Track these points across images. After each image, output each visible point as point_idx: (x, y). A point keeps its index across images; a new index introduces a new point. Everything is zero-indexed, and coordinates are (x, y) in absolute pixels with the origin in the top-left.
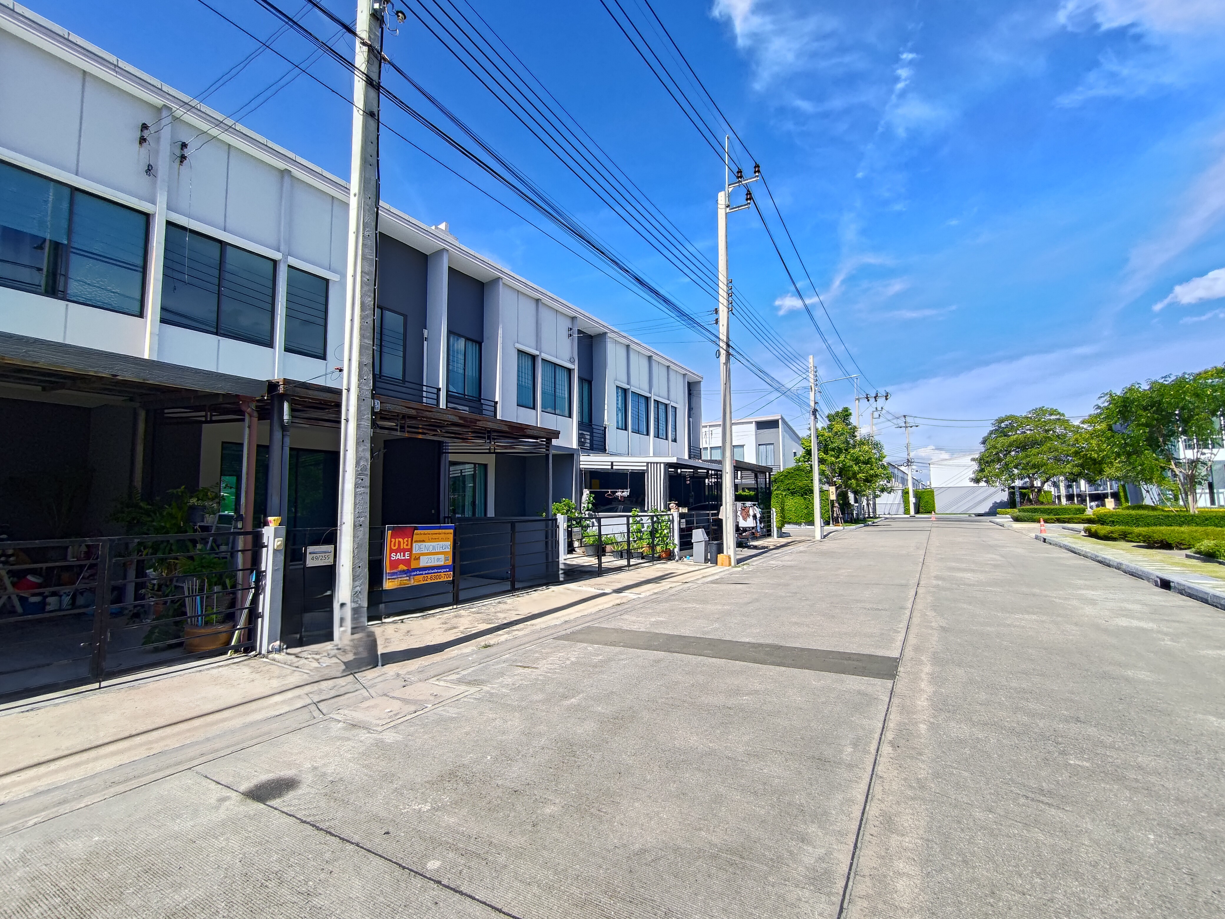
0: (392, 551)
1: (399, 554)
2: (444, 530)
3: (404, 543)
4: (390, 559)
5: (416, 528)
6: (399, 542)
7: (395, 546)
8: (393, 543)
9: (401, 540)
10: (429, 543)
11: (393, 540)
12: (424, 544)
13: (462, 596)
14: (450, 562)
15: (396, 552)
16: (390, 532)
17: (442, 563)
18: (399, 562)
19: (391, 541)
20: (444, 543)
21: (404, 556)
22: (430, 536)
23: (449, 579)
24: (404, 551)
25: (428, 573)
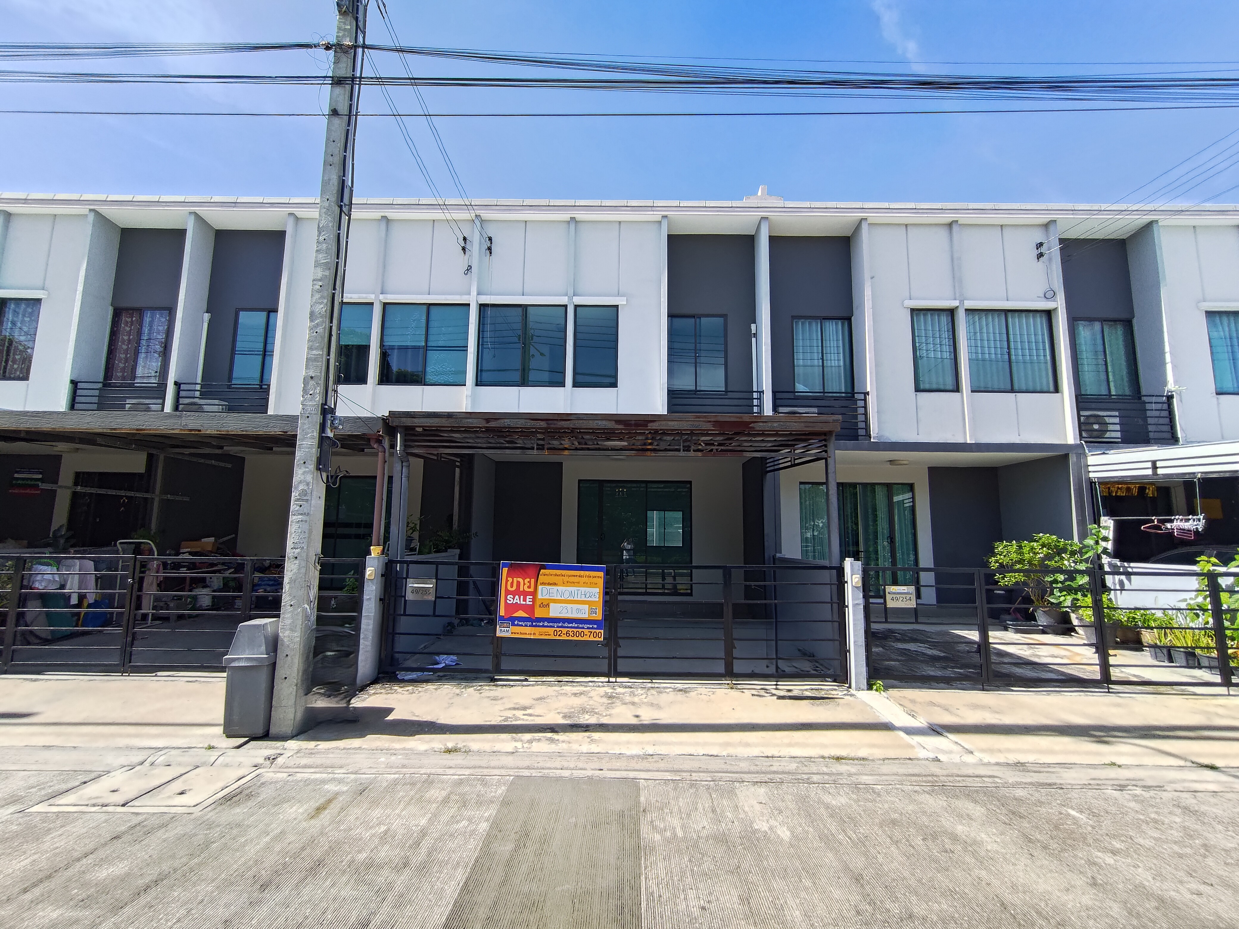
0: (508, 592)
1: (517, 597)
2: (587, 573)
3: (525, 584)
4: (506, 602)
5: (544, 567)
6: (518, 583)
7: (512, 586)
8: (509, 583)
9: (521, 580)
10: (564, 588)
11: (510, 579)
12: (555, 588)
13: (622, 665)
14: (599, 616)
15: (514, 594)
16: (505, 570)
17: (585, 616)
18: (517, 607)
19: (507, 581)
20: (587, 589)
21: (525, 600)
22: (566, 579)
23: (597, 639)
24: (525, 594)
25: (562, 627)
